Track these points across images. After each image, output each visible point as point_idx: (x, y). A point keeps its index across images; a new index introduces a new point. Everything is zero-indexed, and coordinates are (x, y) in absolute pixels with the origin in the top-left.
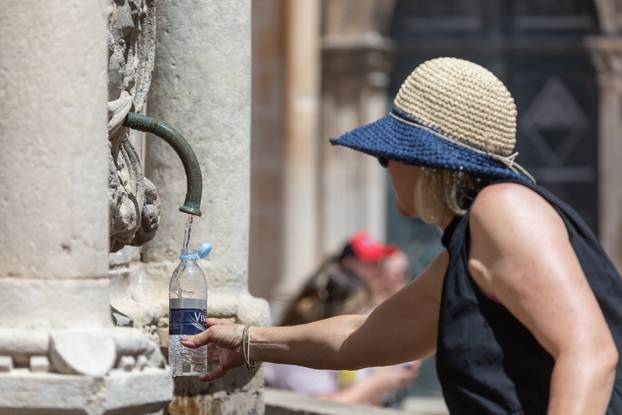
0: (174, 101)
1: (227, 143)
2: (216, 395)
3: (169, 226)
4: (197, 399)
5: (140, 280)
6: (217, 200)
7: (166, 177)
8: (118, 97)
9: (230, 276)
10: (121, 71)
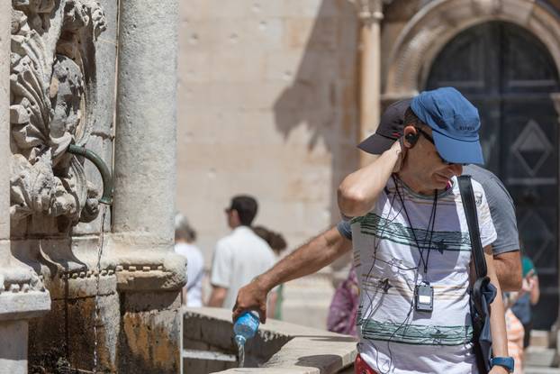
0: (129, 138)
1: (160, 162)
2: (152, 312)
3: (125, 211)
4: (141, 314)
5: (108, 244)
6: (154, 196)
7: (124, 182)
8: (62, 135)
9: (161, 241)
10: (63, 120)
